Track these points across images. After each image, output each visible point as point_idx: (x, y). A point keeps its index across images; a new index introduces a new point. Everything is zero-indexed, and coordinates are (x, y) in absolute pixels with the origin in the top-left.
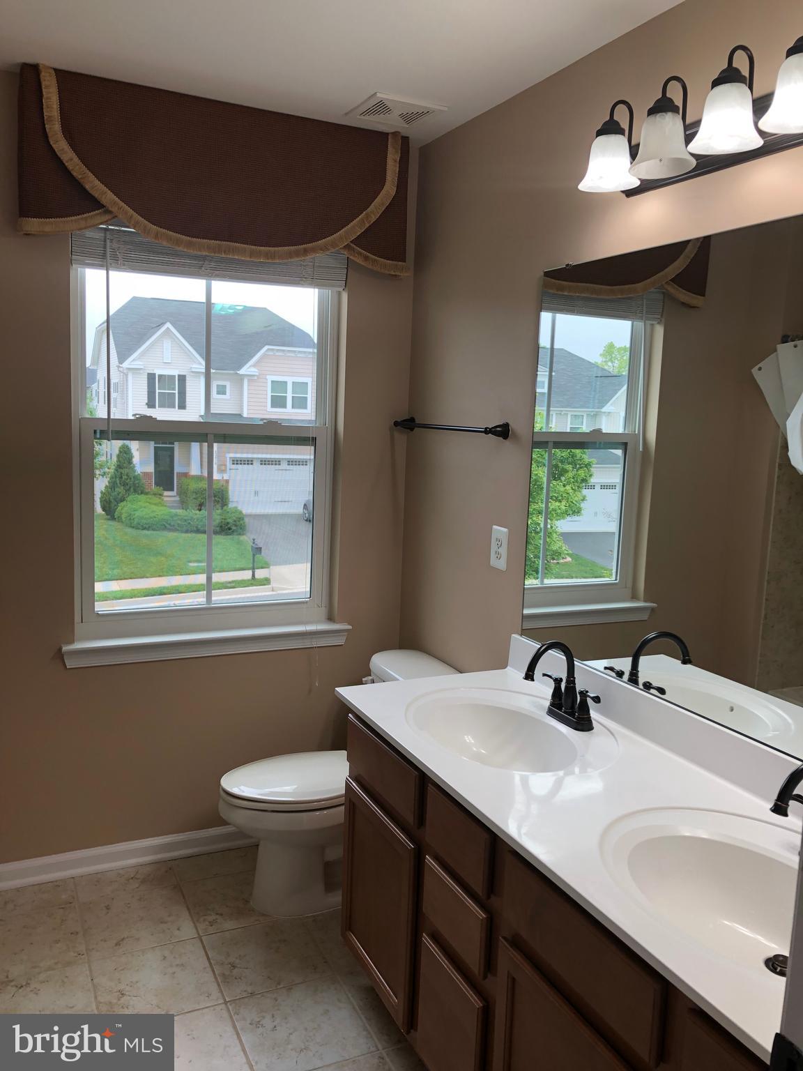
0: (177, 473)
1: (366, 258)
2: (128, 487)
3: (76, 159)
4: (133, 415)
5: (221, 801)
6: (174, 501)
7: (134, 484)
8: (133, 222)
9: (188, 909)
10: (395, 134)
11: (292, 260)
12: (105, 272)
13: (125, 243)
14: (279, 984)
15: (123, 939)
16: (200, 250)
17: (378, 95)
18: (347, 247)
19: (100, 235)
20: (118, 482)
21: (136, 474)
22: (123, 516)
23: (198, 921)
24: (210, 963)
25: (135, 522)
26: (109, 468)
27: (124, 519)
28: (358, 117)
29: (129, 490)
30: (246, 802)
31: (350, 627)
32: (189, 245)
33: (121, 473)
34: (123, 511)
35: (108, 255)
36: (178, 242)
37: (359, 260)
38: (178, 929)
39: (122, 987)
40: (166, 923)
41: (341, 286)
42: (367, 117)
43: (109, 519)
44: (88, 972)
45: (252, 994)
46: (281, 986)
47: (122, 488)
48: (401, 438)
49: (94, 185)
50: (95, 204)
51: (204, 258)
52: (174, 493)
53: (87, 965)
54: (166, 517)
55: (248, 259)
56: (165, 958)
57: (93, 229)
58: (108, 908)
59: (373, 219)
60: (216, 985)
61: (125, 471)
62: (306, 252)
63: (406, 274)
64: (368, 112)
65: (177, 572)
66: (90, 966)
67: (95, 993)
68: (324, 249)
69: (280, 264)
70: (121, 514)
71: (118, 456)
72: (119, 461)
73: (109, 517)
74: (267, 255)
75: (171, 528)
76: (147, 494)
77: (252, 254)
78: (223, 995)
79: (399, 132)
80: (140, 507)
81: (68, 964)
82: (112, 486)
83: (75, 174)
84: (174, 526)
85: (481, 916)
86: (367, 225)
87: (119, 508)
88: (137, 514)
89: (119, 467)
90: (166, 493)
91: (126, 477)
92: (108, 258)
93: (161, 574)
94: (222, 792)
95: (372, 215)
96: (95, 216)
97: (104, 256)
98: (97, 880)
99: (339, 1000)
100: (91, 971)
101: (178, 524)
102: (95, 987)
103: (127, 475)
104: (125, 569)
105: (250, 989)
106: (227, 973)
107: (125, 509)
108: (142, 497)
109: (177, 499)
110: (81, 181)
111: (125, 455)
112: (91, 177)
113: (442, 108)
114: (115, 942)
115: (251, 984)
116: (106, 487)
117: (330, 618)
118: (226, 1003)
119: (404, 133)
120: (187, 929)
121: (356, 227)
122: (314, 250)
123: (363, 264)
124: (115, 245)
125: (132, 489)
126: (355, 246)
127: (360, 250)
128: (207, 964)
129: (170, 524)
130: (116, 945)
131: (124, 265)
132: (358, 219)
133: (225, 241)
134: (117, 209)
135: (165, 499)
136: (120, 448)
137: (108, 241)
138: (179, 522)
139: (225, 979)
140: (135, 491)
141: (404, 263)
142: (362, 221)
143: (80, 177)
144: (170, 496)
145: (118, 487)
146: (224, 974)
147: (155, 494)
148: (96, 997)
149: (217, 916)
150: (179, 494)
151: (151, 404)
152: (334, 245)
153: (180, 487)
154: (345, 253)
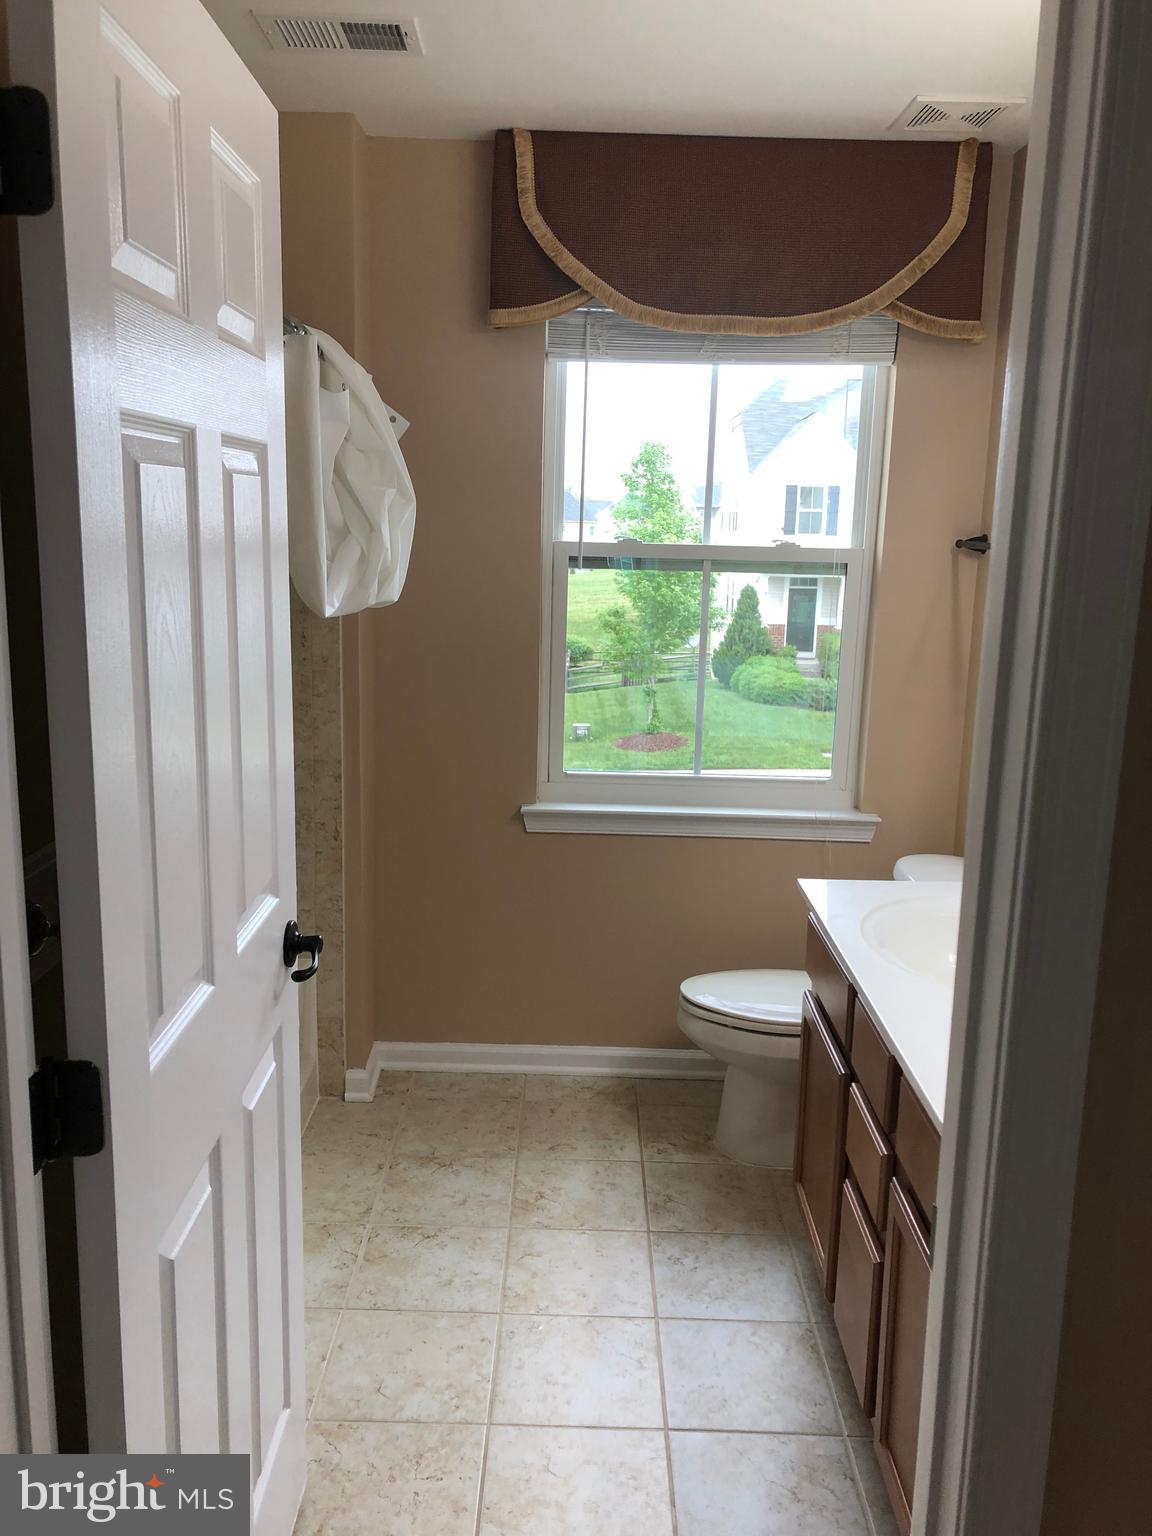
0: (819, 627)
1: (918, 320)
2: (748, 645)
3: (550, 235)
4: (616, 538)
5: (680, 1010)
6: (813, 665)
7: (758, 642)
8: (611, 302)
9: (639, 1131)
10: (969, 142)
11: (815, 331)
12: (584, 363)
13: (611, 327)
14: (716, 1229)
15: (558, 1145)
16: (694, 329)
17: (919, 99)
18: (892, 307)
19: (580, 320)
20: (737, 638)
21: (762, 626)
22: (742, 683)
23: (646, 1146)
24: (645, 1191)
25: (755, 693)
26: (722, 618)
27: (740, 688)
28: (906, 129)
29: (750, 648)
30: (706, 1013)
31: (880, 820)
32: (680, 323)
33: (742, 625)
34: (741, 677)
35: (588, 343)
36: (666, 321)
37: (908, 323)
38: (621, 1149)
39: (542, 1189)
40: (610, 1139)
41: (887, 360)
42: (918, 128)
43: (721, 688)
44: (513, 1168)
45: (681, 1232)
46: (718, 1231)
47: (742, 645)
48: (968, 565)
49: (568, 263)
50: (568, 285)
51: (704, 337)
52: (813, 654)
53: (514, 1161)
54: (795, 688)
55: (755, 335)
56: (597, 1173)
57: (572, 313)
58: (552, 1111)
59: (929, 265)
60: (644, 1212)
61: (747, 622)
62: (832, 319)
63: (980, 337)
64: (915, 121)
65: (805, 764)
66: (517, 1163)
67: (514, 1189)
68: (859, 312)
69: (799, 337)
70: (738, 680)
71: (739, 602)
72: (739, 608)
73: (722, 685)
74: (780, 328)
75: (803, 702)
76: (774, 654)
77: (759, 329)
78: (648, 1224)
79: (974, 139)
80: (763, 671)
81: (497, 1156)
82: (729, 643)
83: (547, 252)
84: (806, 700)
85: (882, 1152)
86: (919, 275)
87: (736, 673)
88: (759, 681)
89: (739, 616)
90: (801, 654)
91: (747, 631)
92: (588, 347)
93: (783, 765)
94: (681, 998)
95: (926, 260)
96: (569, 300)
97: (584, 345)
98: (550, 1082)
99: (782, 1263)
100: (516, 1168)
101: (813, 698)
102: (516, 1183)
103: (749, 628)
104: (735, 755)
105: (681, 1226)
106: (659, 1203)
107: (744, 674)
108: (768, 660)
109: (816, 662)
110: (554, 259)
111: (749, 599)
112: (566, 253)
113: (1018, 101)
114: (550, 1145)
115: (683, 1221)
116: (722, 644)
117: (856, 807)
118: (649, 1232)
119: (982, 138)
120: (630, 1149)
121: (904, 279)
122: (844, 316)
123: (915, 328)
124: (598, 331)
125: (754, 648)
126: (903, 305)
127: (911, 309)
128: (642, 1191)
129: (800, 697)
130: (551, 1149)
131: (607, 354)
132: (908, 267)
133: (726, 314)
134: (592, 288)
135: (799, 662)
136: (743, 591)
137: (589, 326)
138: (814, 695)
139: (656, 1208)
140: (759, 651)
141: (977, 322)
142: (913, 270)
143: (552, 254)
144: (807, 659)
145: (736, 644)
146: (656, 1205)
147: (785, 656)
148: (514, 1192)
149: (670, 1146)
150: (819, 656)
151: (789, 529)
152: (872, 306)
153: (821, 647)
154: (888, 314)
